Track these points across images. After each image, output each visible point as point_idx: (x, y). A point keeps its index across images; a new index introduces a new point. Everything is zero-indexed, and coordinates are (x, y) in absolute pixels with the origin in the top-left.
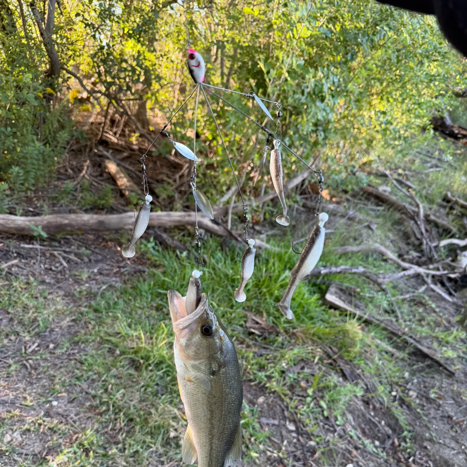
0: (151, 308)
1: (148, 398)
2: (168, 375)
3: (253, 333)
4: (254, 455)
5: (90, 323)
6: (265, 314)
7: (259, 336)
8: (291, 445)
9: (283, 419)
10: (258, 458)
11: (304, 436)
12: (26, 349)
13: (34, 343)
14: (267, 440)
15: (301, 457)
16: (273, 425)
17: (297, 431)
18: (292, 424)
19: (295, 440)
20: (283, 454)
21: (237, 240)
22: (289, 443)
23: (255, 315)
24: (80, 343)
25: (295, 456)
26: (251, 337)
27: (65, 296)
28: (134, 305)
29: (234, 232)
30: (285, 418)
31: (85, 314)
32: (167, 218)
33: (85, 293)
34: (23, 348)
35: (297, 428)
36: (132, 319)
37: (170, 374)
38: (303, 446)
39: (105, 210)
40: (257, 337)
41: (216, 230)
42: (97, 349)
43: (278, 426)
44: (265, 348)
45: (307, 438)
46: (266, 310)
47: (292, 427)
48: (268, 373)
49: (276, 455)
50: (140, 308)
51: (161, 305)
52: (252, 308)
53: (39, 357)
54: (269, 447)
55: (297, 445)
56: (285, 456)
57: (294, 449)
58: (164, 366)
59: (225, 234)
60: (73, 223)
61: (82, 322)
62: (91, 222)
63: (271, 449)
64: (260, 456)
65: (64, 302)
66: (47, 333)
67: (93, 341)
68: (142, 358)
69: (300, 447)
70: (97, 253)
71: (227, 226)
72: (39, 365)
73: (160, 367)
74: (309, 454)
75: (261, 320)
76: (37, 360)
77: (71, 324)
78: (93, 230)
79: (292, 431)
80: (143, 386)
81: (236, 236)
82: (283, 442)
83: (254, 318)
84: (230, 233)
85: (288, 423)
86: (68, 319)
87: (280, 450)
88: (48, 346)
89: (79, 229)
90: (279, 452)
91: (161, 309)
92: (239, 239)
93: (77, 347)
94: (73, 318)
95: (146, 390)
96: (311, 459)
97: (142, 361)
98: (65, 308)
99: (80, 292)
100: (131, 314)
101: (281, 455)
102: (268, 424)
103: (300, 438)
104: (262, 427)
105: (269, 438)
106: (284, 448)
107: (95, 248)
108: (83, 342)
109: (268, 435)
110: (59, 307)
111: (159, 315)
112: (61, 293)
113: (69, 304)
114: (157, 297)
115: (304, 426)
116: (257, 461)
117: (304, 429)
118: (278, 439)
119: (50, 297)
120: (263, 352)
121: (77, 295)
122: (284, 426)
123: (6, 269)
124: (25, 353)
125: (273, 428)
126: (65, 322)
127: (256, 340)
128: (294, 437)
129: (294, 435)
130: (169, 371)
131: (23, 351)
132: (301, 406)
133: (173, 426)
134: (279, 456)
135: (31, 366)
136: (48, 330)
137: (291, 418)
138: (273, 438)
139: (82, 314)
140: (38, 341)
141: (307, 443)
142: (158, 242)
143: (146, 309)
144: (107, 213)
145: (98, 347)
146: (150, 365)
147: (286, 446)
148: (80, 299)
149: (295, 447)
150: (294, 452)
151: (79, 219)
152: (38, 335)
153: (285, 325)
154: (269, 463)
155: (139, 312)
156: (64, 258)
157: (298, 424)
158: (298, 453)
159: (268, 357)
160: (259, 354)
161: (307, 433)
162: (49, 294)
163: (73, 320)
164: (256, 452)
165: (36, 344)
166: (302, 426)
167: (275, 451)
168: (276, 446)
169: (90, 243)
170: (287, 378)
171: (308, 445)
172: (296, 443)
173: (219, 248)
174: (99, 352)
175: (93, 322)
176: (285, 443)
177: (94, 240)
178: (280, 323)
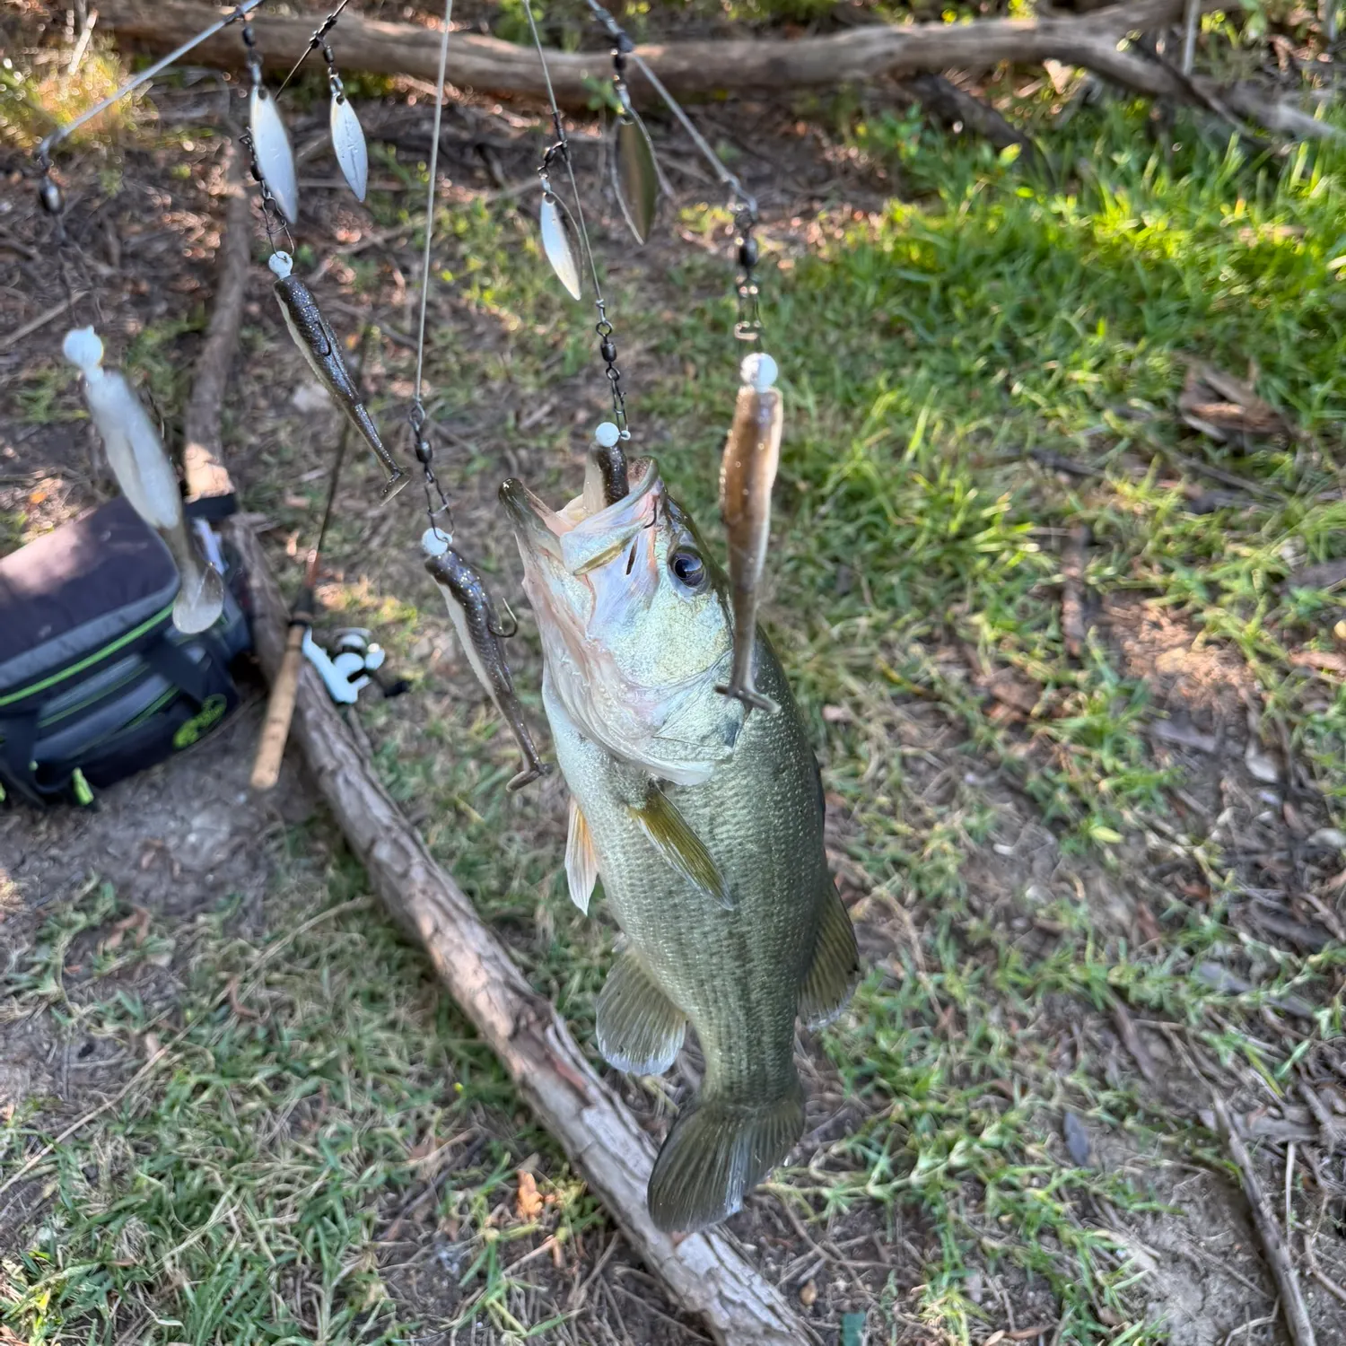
0: (869, 325)
1: (799, 596)
2: (872, 538)
3: (1195, 433)
4: (1102, 834)
5: (693, 361)
6: (1255, 370)
7: (1218, 445)
8: (1250, 830)
9: (1237, 739)
10: (1114, 847)
11: (1307, 806)
12: (518, 418)
13: (542, 403)
14: (1160, 798)
15: (1280, 872)
16: (1196, 751)
17: (1282, 786)
18: (1267, 759)
19: (1266, 815)
20: (1209, 852)
21: (1206, 106)
22: (1243, 820)
23: (1216, 372)
24: (654, 416)
25: (1257, 866)
26: (1187, 444)
27: (651, 279)
28: (822, 317)
29: (1198, 83)
30: (1245, 734)
31: (686, 333)
32: (974, 42)
33: (700, 273)
34: (511, 415)
35: (1284, 777)
36: (808, 356)
37: (879, 534)
38: (1292, 837)
39: (813, 26)
40: (1208, 449)
41: (1137, 76)
42: (692, 438)
43: (1213, 757)
44: (1229, 487)
45: (1317, 817)
46: (1263, 354)
47: (1264, 770)
48: (1214, 576)
49: (1179, 850)
50: (837, 325)
51: (900, 319)
52: (1213, 344)
53: (544, 444)
54: (1167, 820)
55: (1272, 834)
56: (1217, 861)
57: (1255, 843)
58: (864, 507)
59: (1167, 87)
60: (703, 69)
61: (675, 356)
62: (753, 62)
63: (1168, 829)
64: (1127, 843)
65: (643, 296)
66: (580, 381)
67: (687, 412)
68: (805, 477)
69: (1280, 842)
70: (761, 158)
71: (1180, 61)
72: (540, 463)
73: (852, 511)
74: (1314, 870)
75: (1238, 387)
76: (539, 450)
77: (645, 358)
78: (758, 87)
79: (1264, 784)
80: (790, 559)
81: (1207, 94)
82: (1219, 810)
83: (1213, 380)
84: (1186, 87)
85: (1252, 752)
86: (639, 345)
87: (1200, 836)
88: (572, 417)
89: (718, 85)
90: (1195, 843)
91: (900, 332)
92: (1216, 104)
93: (644, 426)
94: (654, 342)
95: (797, 570)
96: (1316, 887)
97: (802, 486)
98: (641, 314)
99: (689, 270)
100: (807, 340)
101: (1199, 853)
102: (1176, 746)
103: (1289, 810)
104: (1149, 751)
105: (1168, 791)
106: (1215, 834)
107: (760, 141)
108: (661, 414)
109: (1166, 779)
110: (627, 310)
111: (889, 352)
112: (640, 271)
113: (652, 301)
114: (896, 292)
115: (1312, 775)
116: (1109, 855)
117: (1311, 784)
118: (1204, 801)
119: (611, 280)
120: (1221, 498)
121: (680, 280)
122: (1239, 760)
123: (518, 201)
124: (516, 428)
125: (1193, 762)
126: (631, 352)
127: (1204, 457)
128: (1266, 804)
129: (1269, 796)
130: (876, 526)
131: (511, 422)
132: (1319, 704)
133: (851, 694)
134: (1191, 855)
135: (520, 463)
136: (585, 372)
137: (1269, 740)
138: (1183, 795)
139: (677, 332)
140: (555, 400)
141: (1311, 832)
142: (934, 120)
143: (855, 330)
144: (818, 32)
145: (699, 430)
146: (823, 500)
147: (1226, 827)
148: (685, 289)
149: (1263, 836)
150: (1257, 852)
151: (718, 56)
152: (556, 383)
153: (1328, 414)
154: (1152, 870)
155: (833, 336)
156: (669, 172)
157: (1290, 763)
158: (1270, 861)
159: (1233, 520)
160: (1204, 505)
161: (1317, 798)
162: (612, 271)
163: (654, 351)
164: (1114, 828)
165: (546, 408)
166: (1302, 772)
167: (1183, 839)
168: (1192, 820)
169: (748, 126)
170: (1286, 601)
171: (1312, 840)
172: (1267, 825)
173: (1141, 135)
174: (696, 446)
175: (702, 359)
176: (1225, 816)
177: (762, 119)
178: (1309, 406)
